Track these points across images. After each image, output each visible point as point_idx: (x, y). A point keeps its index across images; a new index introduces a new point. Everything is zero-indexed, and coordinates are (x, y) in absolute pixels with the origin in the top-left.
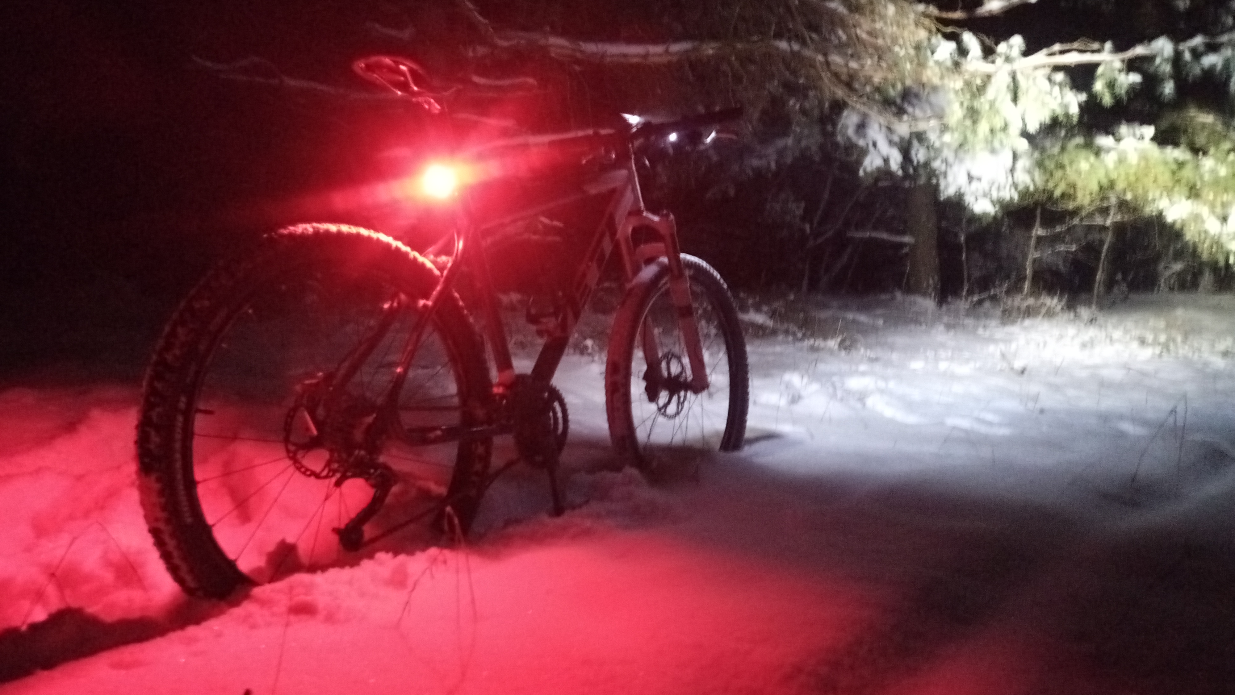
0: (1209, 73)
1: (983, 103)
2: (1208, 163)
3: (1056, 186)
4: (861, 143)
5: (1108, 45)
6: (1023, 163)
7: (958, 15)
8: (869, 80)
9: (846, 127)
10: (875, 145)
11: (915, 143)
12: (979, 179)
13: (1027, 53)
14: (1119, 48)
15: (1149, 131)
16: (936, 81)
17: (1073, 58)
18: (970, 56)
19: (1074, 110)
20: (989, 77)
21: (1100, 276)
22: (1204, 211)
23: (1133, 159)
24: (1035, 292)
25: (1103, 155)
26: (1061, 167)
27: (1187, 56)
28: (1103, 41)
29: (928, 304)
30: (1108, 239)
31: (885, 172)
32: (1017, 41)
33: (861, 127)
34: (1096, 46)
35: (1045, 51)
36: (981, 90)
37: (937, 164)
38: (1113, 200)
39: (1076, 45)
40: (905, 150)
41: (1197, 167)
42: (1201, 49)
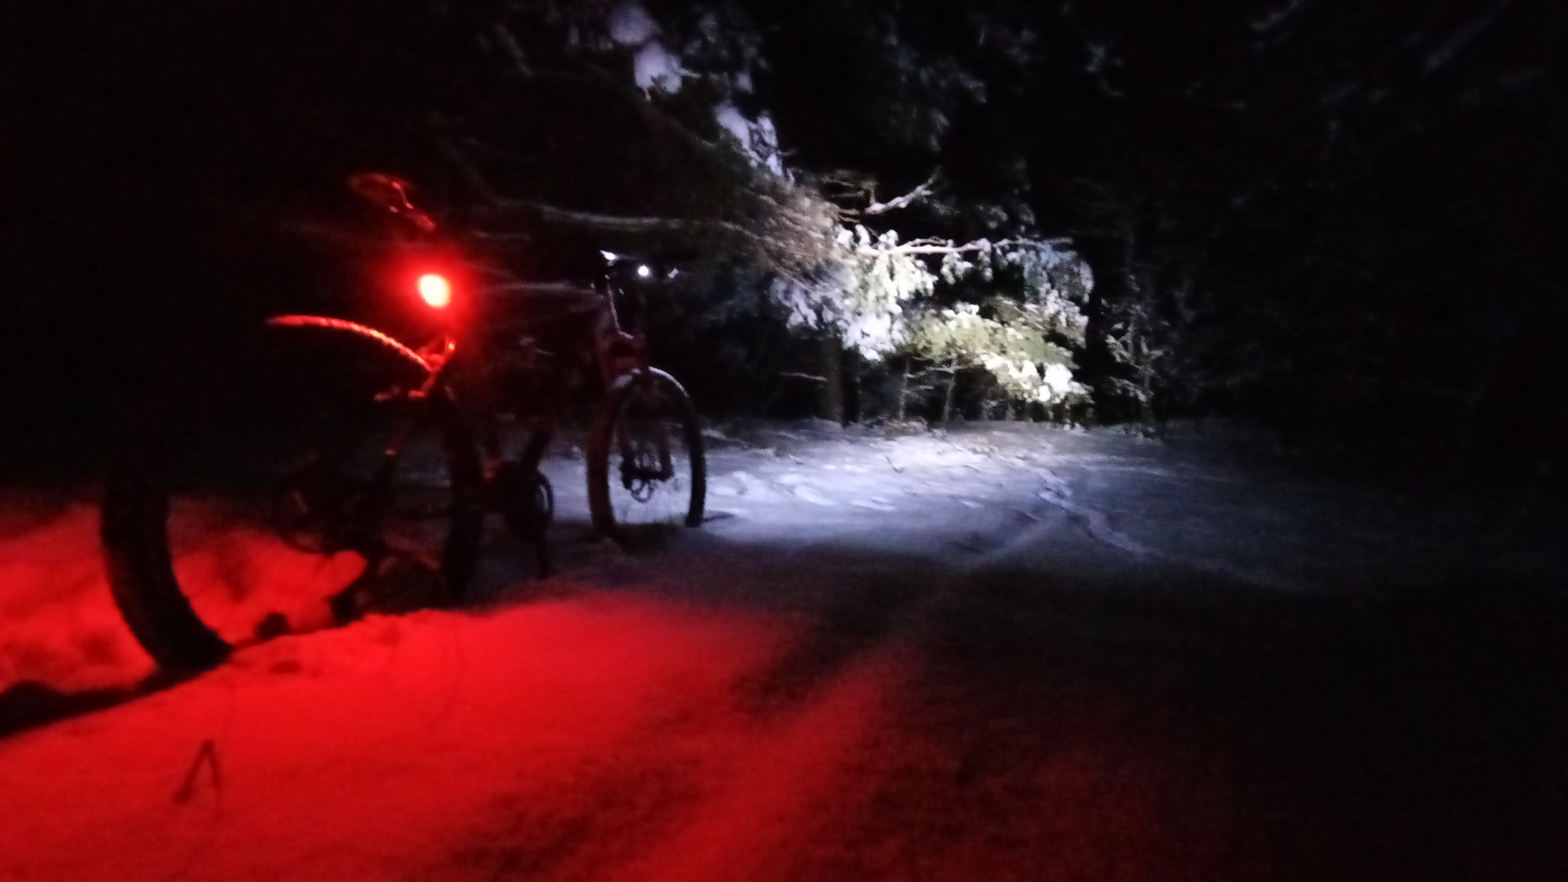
0: (1011, 264)
1: (870, 278)
2: (1011, 331)
3: (920, 342)
4: (787, 304)
5: (950, 242)
6: (898, 325)
7: (853, 212)
8: (792, 257)
9: (777, 292)
10: (797, 306)
11: (825, 307)
12: (868, 335)
13: (899, 243)
14: (958, 244)
15: (975, 308)
16: (840, 260)
17: (928, 249)
18: (861, 242)
19: (930, 287)
20: (875, 258)
21: (947, 408)
22: (1010, 363)
23: (966, 325)
24: (908, 417)
25: (947, 322)
26: (922, 329)
27: (999, 252)
28: (947, 238)
29: (837, 426)
30: (951, 384)
31: (804, 328)
32: (893, 235)
33: (787, 293)
34: (943, 242)
35: (910, 243)
36: (870, 268)
37: (840, 323)
38: (954, 355)
39: (930, 240)
40: (819, 312)
41: (1005, 332)
42: (1007, 247)
